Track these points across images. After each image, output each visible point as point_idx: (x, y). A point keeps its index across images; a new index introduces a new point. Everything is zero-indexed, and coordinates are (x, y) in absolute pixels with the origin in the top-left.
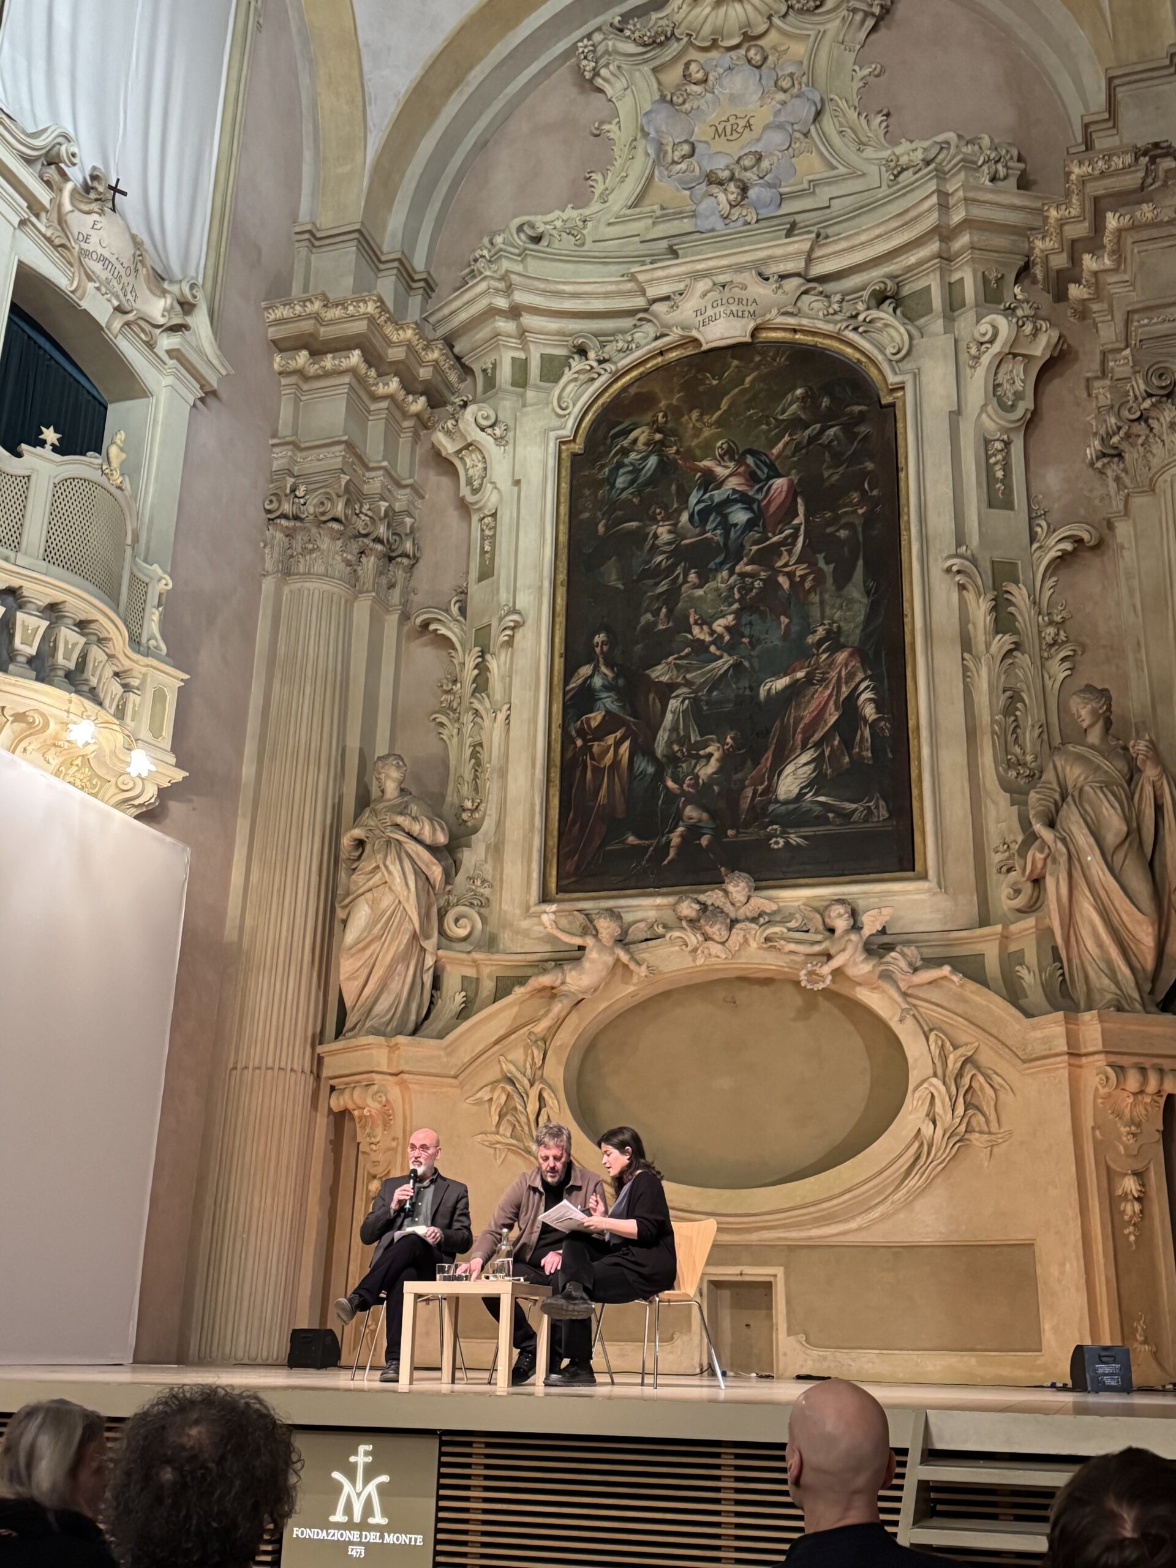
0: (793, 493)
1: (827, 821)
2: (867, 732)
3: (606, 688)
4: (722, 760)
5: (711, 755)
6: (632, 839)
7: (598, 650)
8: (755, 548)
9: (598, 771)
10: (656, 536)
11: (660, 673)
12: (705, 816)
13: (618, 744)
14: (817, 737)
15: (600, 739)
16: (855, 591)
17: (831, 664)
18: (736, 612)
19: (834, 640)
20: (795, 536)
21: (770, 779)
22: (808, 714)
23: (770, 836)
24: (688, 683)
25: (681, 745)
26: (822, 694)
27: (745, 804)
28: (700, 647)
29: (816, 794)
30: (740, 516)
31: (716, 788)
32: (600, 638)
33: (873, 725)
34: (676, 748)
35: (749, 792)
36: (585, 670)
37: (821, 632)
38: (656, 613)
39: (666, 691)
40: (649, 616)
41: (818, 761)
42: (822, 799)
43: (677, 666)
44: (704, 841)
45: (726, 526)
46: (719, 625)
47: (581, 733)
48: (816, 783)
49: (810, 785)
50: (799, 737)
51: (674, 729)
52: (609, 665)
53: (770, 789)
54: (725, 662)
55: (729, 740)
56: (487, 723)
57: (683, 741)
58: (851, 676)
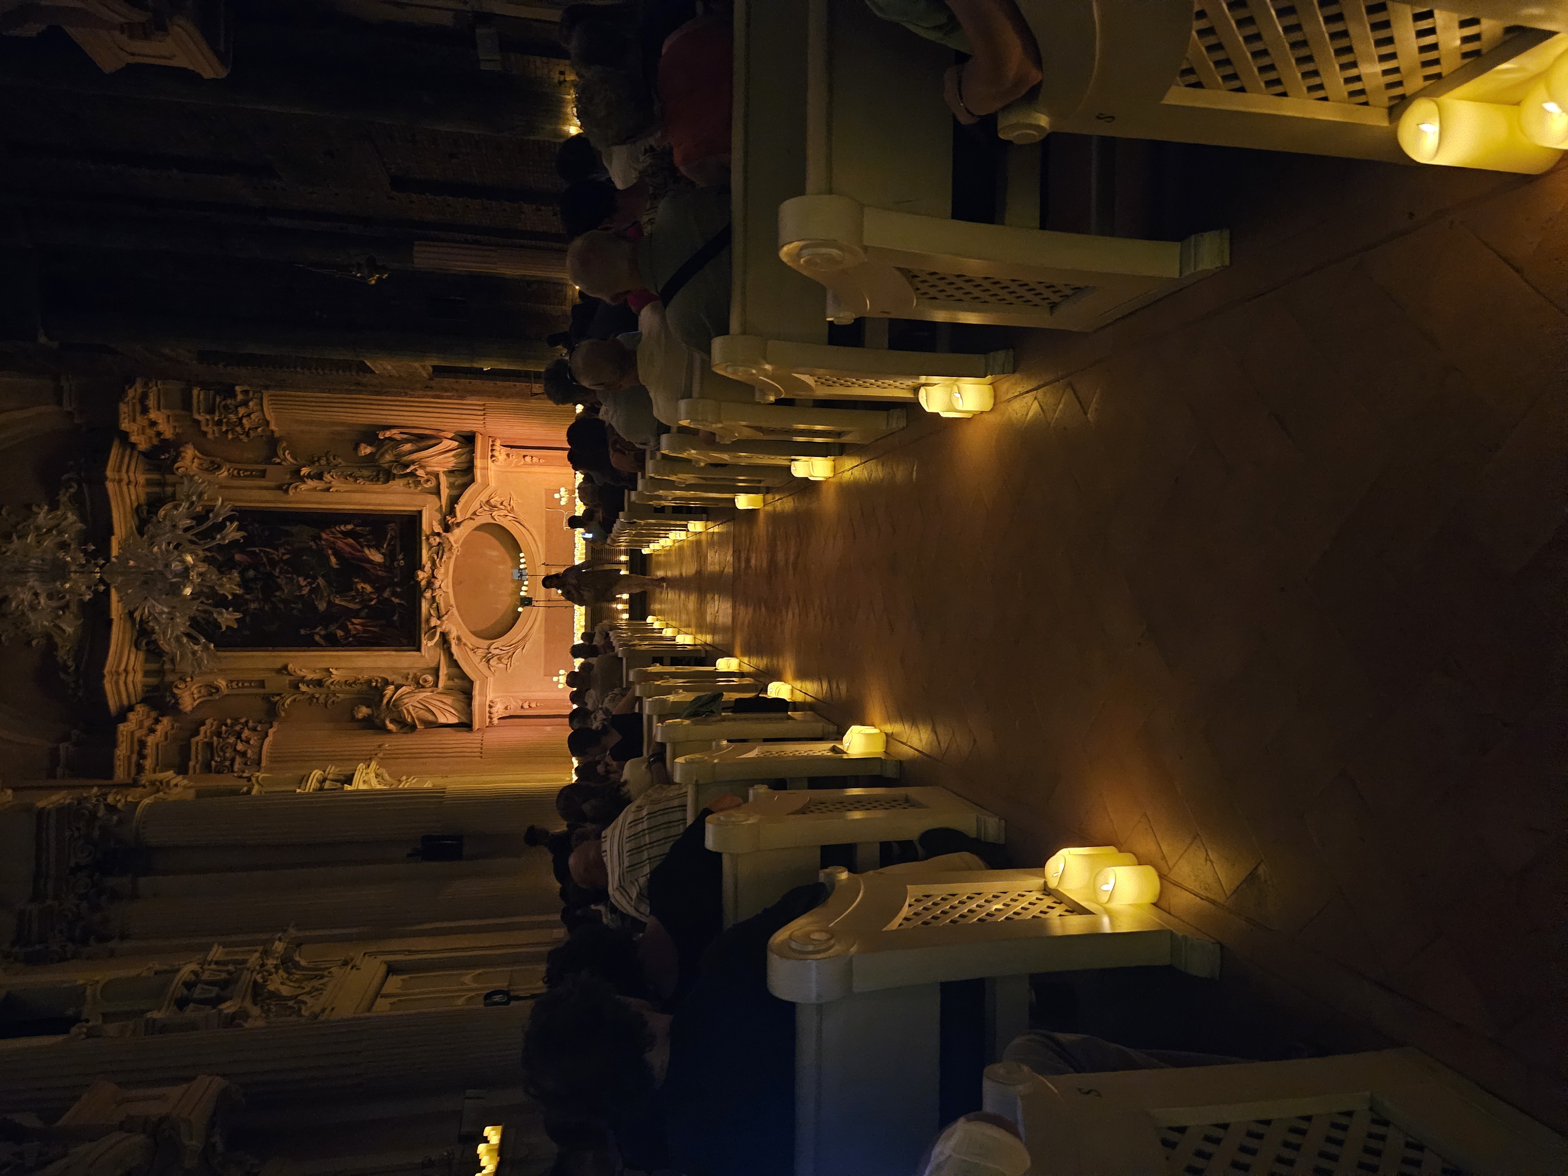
0: (243, 552)
1: (394, 545)
2: (358, 528)
3: (326, 627)
4: (365, 583)
5: (362, 587)
6: (395, 618)
7: (308, 632)
8: (268, 568)
9: (365, 631)
10: (255, 609)
11: (322, 606)
12: (388, 589)
13: (353, 624)
14: (359, 547)
15: (349, 631)
16: (295, 529)
17: (326, 540)
18: (298, 576)
19: (317, 538)
20: (265, 552)
21: (375, 564)
22: (348, 549)
23: (399, 565)
24: (329, 595)
25: (356, 599)
26: (340, 544)
27: (384, 574)
28: (311, 591)
29: (383, 548)
30: (251, 573)
31: (377, 585)
32: (303, 632)
33: (356, 526)
34: (357, 600)
35: (380, 573)
36: (317, 638)
37: (312, 543)
38: (293, 609)
39: (330, 604)
40: (295, 612)
41: (369, 547)
42: (385, 546)
43: (321, 600)
44: (398, 590)
45: (255, 579)
46: (303, 583)
47: (346, 639)
48: (378, 548)
49: (379, 551)
50: (358, 554)
51: (349, 601)
52: (316, 627)
53: (379, 564)
54: (321, 581)
55: (356, 580)
56: (337, 679)
57: (354, 598)
58: (332, 533)
